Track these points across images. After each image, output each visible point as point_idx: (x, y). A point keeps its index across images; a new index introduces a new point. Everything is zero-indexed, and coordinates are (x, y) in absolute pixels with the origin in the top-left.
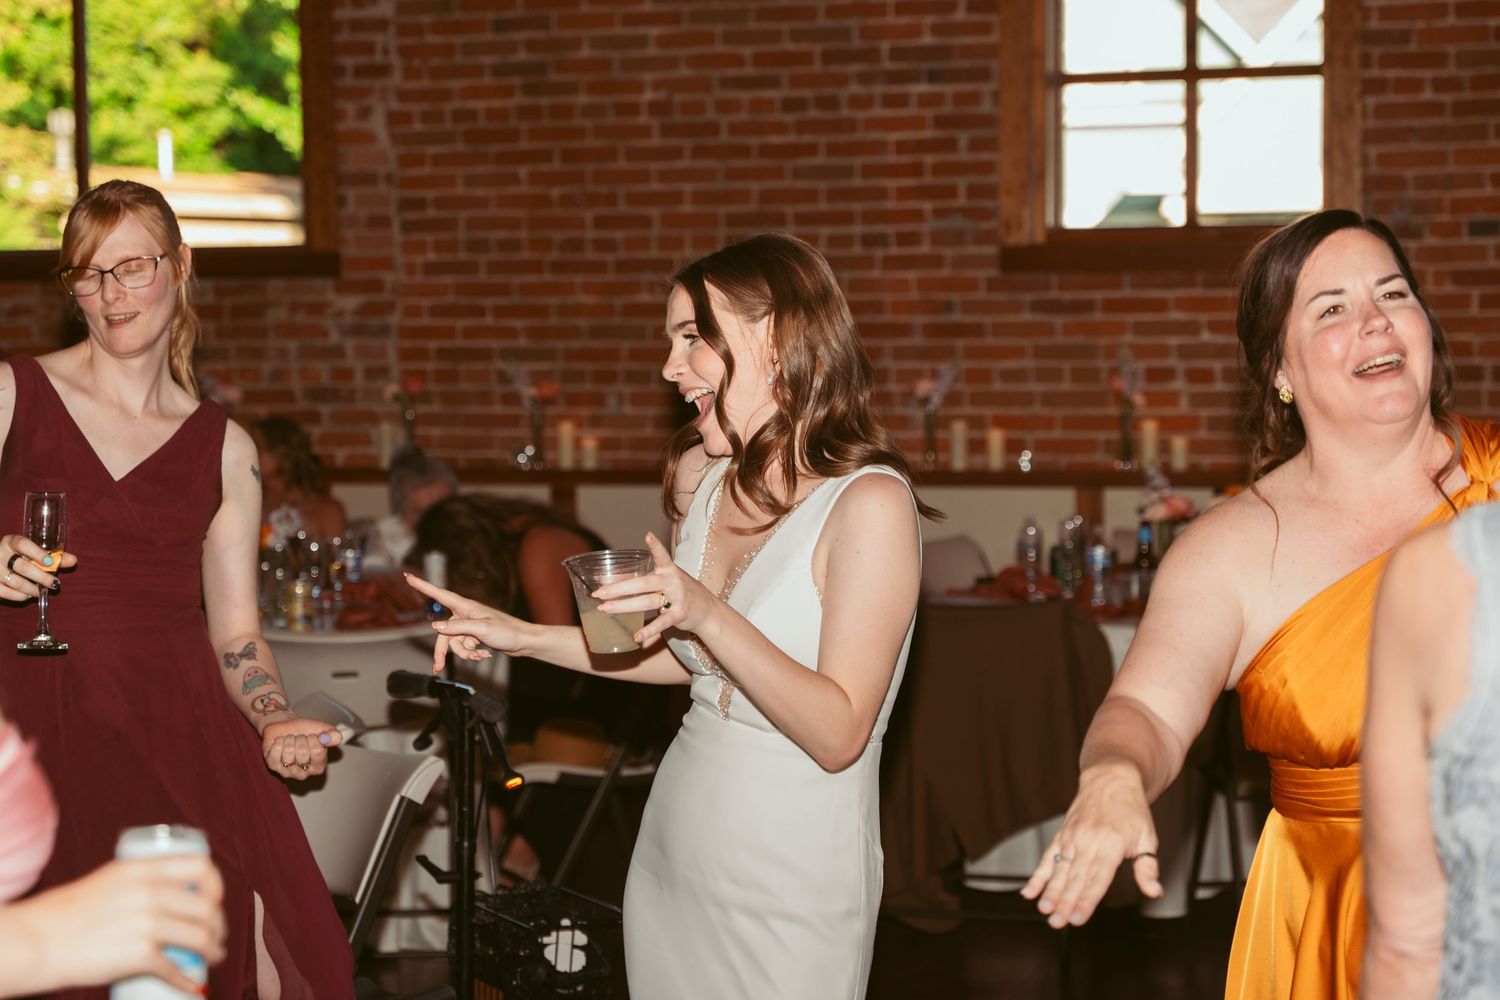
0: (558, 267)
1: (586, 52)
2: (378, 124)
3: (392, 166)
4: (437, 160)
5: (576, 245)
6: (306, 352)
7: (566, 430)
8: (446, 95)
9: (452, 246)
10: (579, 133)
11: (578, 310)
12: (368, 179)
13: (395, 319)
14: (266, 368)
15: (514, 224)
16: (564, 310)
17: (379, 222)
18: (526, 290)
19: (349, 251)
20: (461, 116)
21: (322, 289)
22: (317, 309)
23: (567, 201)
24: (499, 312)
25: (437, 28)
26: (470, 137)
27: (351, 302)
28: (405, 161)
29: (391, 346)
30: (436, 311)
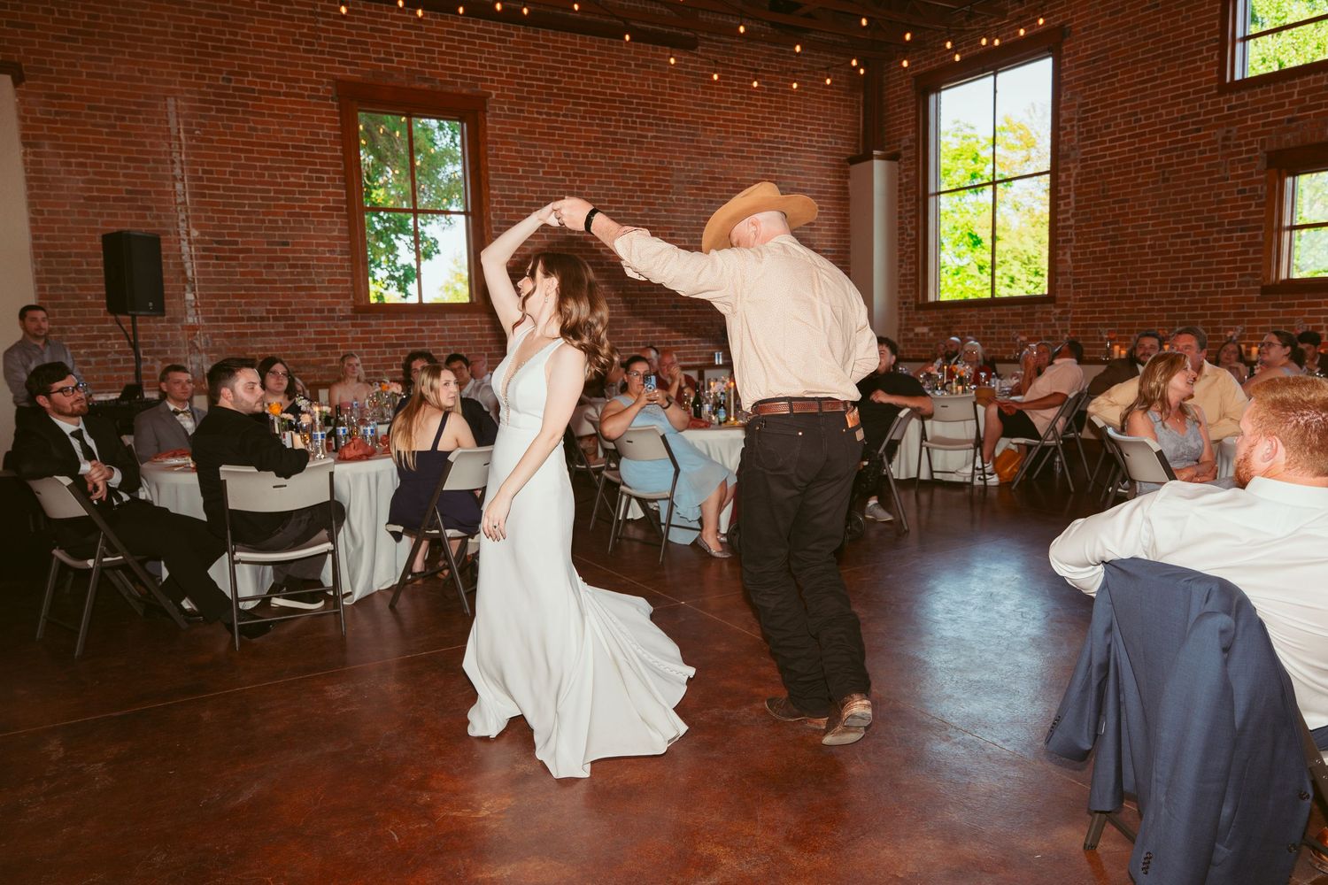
0: (1118, 298)
1: (1130, 230)
2: (1068, 257)
3: (1071, 269)
4: (1085, 267)
5: (1124, 291)
6: (1045, 326)
7: (1117, 348)
8: (1088, 247)
9: (1087, 293)
10: (1127, 256)
11: (1124, 311)
12: (1064, 273)
13: (1070, 316)
14: (1035, 330)
15: (1106, 285)
16: (1119, 311)
17: (1068, 286)
18: (1108, 305)
19: (1059, 295)
20: (1092, 253)
21: (1050, 307)
22: (1049, 313)
23: (1122, 277)
24: (1100, 312)
25: (1086, 227)
26: (1094, 259)
27: (1058, 311)
28: (1075, 268)
29: (1069, 323)
30: (1082, 313)
